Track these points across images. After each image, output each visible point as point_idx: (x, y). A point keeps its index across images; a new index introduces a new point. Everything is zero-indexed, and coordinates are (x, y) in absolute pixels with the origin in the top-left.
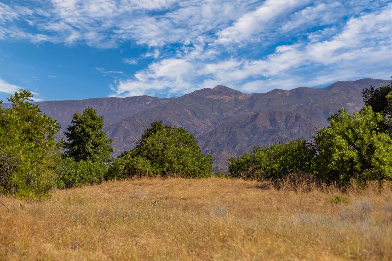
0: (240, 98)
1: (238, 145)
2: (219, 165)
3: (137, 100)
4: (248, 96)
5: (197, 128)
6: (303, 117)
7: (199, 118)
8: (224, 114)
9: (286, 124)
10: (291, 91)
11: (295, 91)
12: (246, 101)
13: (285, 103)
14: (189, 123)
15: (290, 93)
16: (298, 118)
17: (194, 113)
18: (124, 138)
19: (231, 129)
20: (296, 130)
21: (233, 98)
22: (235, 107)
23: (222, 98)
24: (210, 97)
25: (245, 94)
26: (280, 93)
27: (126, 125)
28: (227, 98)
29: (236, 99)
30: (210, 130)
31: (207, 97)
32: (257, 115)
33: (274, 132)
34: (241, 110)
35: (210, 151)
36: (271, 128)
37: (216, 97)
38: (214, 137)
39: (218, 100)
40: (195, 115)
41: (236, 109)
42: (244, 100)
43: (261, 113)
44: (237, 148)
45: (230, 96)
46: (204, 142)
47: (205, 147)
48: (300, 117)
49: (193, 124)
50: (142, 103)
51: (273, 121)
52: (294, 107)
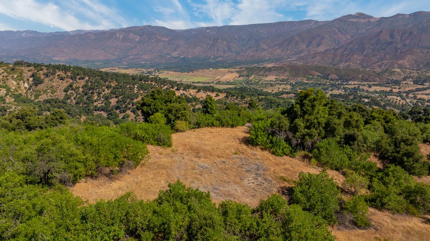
0: (372, 20)
1: (365, 51)
2: (351, 64)
3: (305, 22)
4: (377, 19)
5: (341, 40)
6: (415, 33)
7: (342, 33)
8: (359, 31)
9: (401, 38)
10: (410, 15)
11: (413, 14)
12: (376, 22)
13: (403, 24)
14: (336, 37)
15: (409, 16)
16: (410, 34)
17: (340, 30)
18: (296, 46)
19: (362, 40)
20: (408, 42)
21: (366, 20)
22: (367, 26)
23: (359, 20)
24: (351, 20)
25: (376, 18)
26: (401, 16)
27: (297, 38)
28: (363, 21)
29: (369, 21)
30: (349, 41)
31: (349, 20)
32: (381, 32)
33: (391, 43)
34: (371, 28)
35: (346, 55)
36: (390, 40)
37: (355, 20)
38: (350, 46)
39: (356, 22)
40: (340, 32)
41: (368, 28)
42: (374, 22)
43: (384, 31)
44: (364, 53)
45: (364, 19)
46: (344, 49)
47: (344, 52)
48: (413, 33)
49: (338, 38)
50: (308, 24)
51: (392, 36)
52: (409, 26)
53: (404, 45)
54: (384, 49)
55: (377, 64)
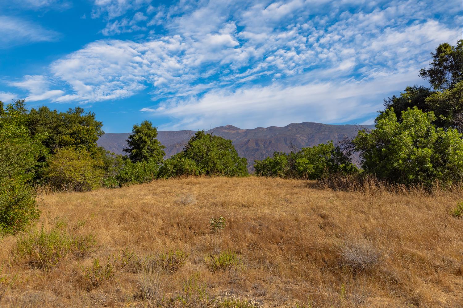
0: (239, 132)
4: (244, 131)
6: (273, 142)
9: (264, 146)
10: (267, 128)
11: (269, 128)
12: (243, 133)
13: (264, 135)
16: (270, 142)
20: (269, 149)
21: (236, 132)
22: (237, 136)
24: (224, 131)
25: (242, 130)
26: (261, 129)
28: (233, 132)
29: (238, 132)
31: (222, 131)
32: (249, 141)
33: (258, 150)
34: (240, 138)
36: (256, 148)
37: (226, 131)
39: (228, 133)
41: (238, 138)
43: (250, 140)
45: (234, 130)
51: (257, 144)
52: (268, 137)
53: (267, 152)
54: (253, 155)
55: (250, 167)
